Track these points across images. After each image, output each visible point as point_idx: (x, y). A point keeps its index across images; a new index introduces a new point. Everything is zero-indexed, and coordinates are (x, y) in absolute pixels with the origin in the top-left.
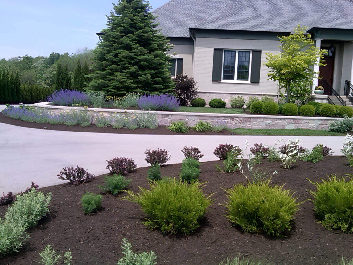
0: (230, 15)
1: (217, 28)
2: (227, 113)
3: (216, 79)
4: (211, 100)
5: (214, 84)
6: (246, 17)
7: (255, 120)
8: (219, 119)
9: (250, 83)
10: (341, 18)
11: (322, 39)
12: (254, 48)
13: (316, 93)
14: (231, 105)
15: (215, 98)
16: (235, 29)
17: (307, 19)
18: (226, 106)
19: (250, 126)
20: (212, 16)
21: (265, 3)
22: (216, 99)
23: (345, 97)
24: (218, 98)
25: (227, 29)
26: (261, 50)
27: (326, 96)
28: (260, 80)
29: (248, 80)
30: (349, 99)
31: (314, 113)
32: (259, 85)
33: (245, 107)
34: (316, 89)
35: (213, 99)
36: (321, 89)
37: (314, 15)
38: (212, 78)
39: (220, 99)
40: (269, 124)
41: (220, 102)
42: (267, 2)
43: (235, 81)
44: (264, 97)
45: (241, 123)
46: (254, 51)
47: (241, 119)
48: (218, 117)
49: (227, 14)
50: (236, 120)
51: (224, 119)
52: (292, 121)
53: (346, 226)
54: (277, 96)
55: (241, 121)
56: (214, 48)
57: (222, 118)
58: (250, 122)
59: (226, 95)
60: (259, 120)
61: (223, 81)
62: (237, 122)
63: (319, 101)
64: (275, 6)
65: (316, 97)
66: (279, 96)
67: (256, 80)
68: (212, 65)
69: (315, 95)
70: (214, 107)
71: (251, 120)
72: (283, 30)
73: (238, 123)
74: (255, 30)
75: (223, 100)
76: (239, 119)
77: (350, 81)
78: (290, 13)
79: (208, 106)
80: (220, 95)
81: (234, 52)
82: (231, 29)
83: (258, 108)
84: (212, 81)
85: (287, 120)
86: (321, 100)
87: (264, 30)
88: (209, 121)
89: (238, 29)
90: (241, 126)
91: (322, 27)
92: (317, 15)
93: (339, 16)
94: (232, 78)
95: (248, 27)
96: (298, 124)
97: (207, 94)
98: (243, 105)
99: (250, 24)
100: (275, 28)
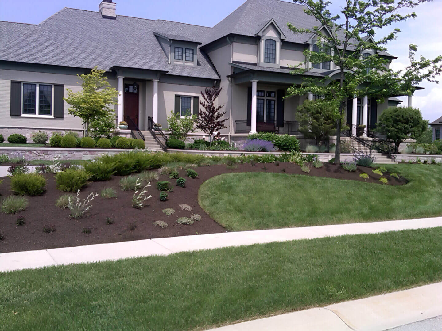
0: (28, 46)
1: (13, 60)
2: (25, 147)
3: (15, 113)
4: (10, 136)
5: (13, 118)
6: (46, 50)
7: (53, 152)
8: (18, 153)
9: (53, 118)
10: (141, 58)
11: (124, 77)
12: (56, 83)
13: (121, 128)
14: (34, 141)
15: (14, 133)
16: (34, 62)
17: (110, 56)
18: (27, 142)
19: (48, 158)
20: (7, 46)
21: (67, 36)
22: (16, 134)
23: (149, 131)
24: (19, 133)
25: (25, 61)
26: (64, 85)
27: (129, 131)
28: (64, 115)
29: (51, 115)
30: (152, 134)
31: (110, 146)
32: (63, 120)
33: (48, 142)
34: (120, 124)
35: (12, 135)
36: (125, 125)
37: (117, 52)
38: (10, 112)
39: (21, 135)
40: (66, 156)
41: (21, 137)
42: (69, 35)
43: (37, 115)
44: (69, 132)
45: (39, 156)
46: (56, 85)
47: (39, 152)
48: (15, 150)
49: (25, 45)
50: (34, 153)
51: (22, 153)
52: (88, 153)
53: (70, 189)
54: (84, 131)
55: (39, 153)
56: (11, 81)
57: (20, 152)
58: (48, 154)
59: (27, 130)
60: (56, 152)
61: (23, 115)
62: (34, 155)
63: (123, 136)
64: (78, 39)
65: (120, 132)
66: (85, 131)
67: (59, 115)
68: (10, 98)
69: (120, 130)
70: (14, 143)
71: (49, 152)
72: (85, 66)
73: (36, 155)
74: (56, 64)
75: (24, 135)
76: (37, 152)
77: (152, 117)
78: (93, 48)
79: (6, 141)
80: (20, 130)
81: (34, 86)
82: (30, 62)
83: (57, 142)
84: (11, 115)
85: (83, 152)
86: (125, 135)
87: (66, 65)
88: (6, 155)
89: (38, 62)
90: (39, 158)
91: (122, 65)
92: (120, 52)
93: (140, 55)
94: (33, 112)
95: (48, 61)
96: (94, 156)
97: (5, 129)
98: (47, 140)
99: (51, 58)
100: (77, 64)
